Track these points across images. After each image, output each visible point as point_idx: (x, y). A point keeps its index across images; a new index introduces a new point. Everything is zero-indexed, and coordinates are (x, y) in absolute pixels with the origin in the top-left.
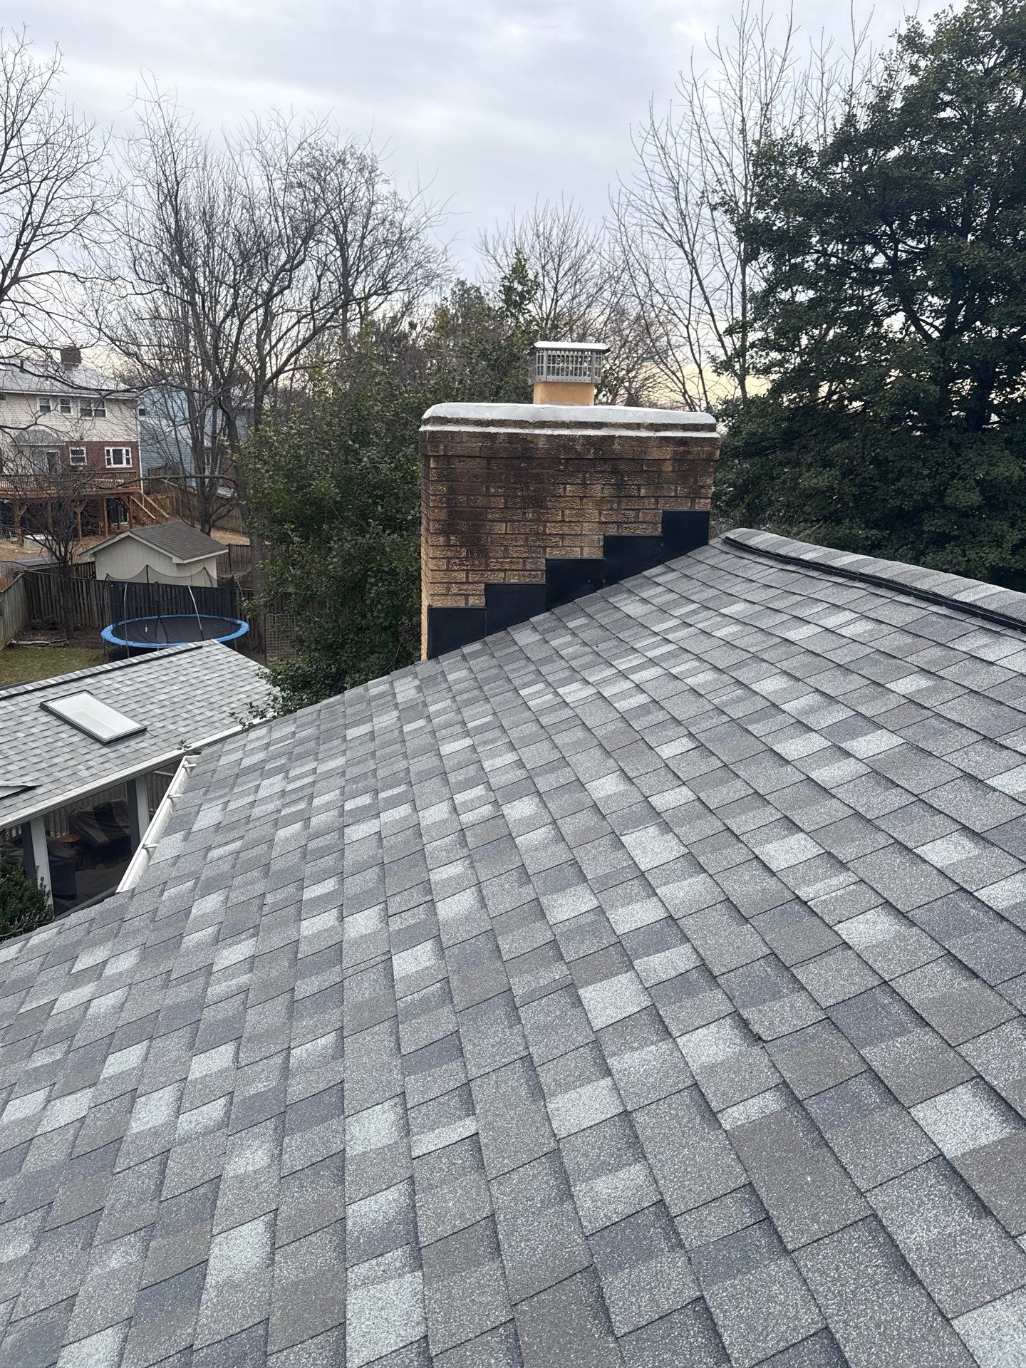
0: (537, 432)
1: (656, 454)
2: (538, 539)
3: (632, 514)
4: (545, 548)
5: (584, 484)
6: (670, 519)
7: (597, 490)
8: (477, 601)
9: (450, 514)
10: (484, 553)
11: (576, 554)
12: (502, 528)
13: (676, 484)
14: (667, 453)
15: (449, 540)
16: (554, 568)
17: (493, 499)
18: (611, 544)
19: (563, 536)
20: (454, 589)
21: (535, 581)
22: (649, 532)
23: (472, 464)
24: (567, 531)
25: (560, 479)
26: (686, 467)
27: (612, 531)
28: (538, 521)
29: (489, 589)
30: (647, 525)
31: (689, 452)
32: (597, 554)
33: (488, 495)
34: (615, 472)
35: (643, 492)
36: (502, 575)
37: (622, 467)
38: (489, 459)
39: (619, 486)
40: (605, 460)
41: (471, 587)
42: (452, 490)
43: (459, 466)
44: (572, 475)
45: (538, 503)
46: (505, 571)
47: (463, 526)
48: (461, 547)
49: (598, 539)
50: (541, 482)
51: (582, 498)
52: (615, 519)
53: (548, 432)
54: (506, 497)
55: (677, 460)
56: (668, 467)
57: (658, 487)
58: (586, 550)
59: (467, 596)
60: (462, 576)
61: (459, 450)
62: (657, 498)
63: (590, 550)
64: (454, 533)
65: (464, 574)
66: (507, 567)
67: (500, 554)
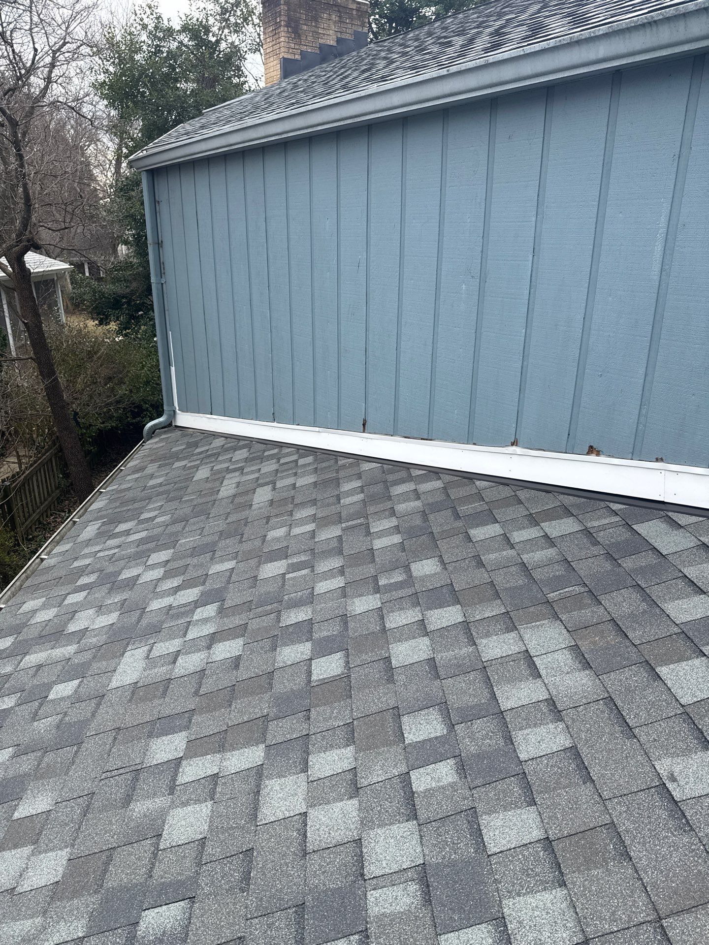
2: (316, 34)
3: (345, 29)
4: (319, 38)
6: (356, 34)
7: (334, 17)
8: (298, 57)
9: (288, 18)
10: (299, 37)
11: (328, 42)
12: (305, 27)
13: (357, 20)
15: (288, 30)
16: (321, 47)
17: (302, 15)
18: (339, 41)
19: (324, 34)
21: (316, 51)
22: (350, 38)
24: (325, 32)
27: (339, 35)
28: (316, 27)
29: (301, 52)
30: (349, 35)
31: (361, 8)
32: (335, 44)
33: (300, 13)
34: (339, 11)
35: (348, 21)
36: (305, 47)
37: (341, 9)
39: (340, 17)
40: (336, 6)
41: (296, 51)
42: (289, 9)
44: (326, 9)
45: (316, 19)
46: (306, 46)
47: (293, 25)
48: (293, 33)
49: (335, 37)
51: (329, 20)
52: (339, 30)
54: (306, 15)
56: (354, 12)
57: (352, 20)
58: (331, 41)
59: (295, 54)
60: (292, 46)
62: (352, 24)
63: (333, 42)
64: (290, 27)
65: (294, 45)
66: (307, 44)
67: (304, 38)
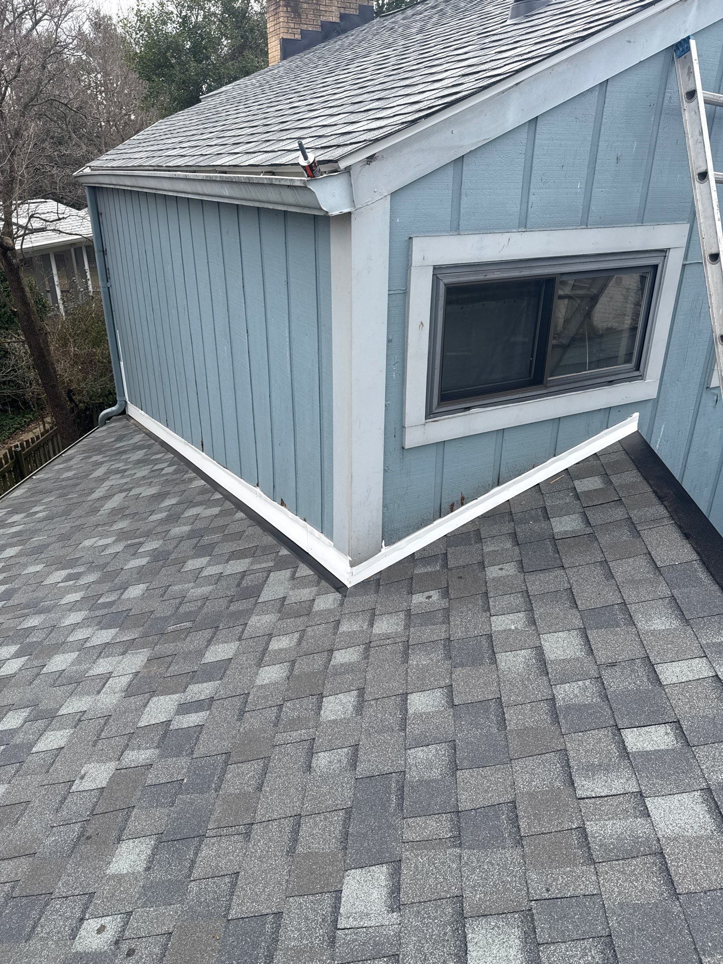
2: (318, 12)
3: (348, 4)
4: (320, 16)
6: (361, 8)
8: (298, 37)
10: (299, 16)
11: (331, 19)
15: (287, 9)
16: (324, 25)
18: (342, 17)
19: (326, 11)
20: (290, 31)
21: (317, 30)
22: (354, 13)
24: (327, 9)
27: (342, 11)
28: (317, 4)
29: (302, 32)
32: (338, 20)
36: (306, 26)
41: (296, 30)
46: (307, 24)
47: (291, 5)
48: (292, 12)
52: (343, 6)
58: (334, 18)
59: (295, 34)
60: (292, 25)
65: (293, 25)
67: (305, 17)
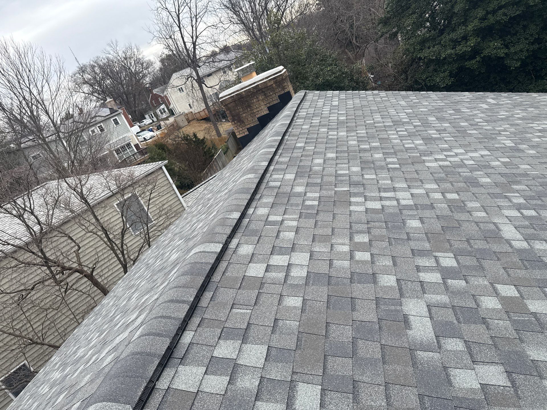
0: (242, 91)
1: (269, 84)
4: (255, 115)
5: (257, 98)
6: (280, 97)
7: (260, 98)
8: (247, 133)
10: (243, 122)
11: (263, 114)
12: (244, 115)
13: (278, 88)
14: (272, 82)
16: (259, 119)
17: (240, 110)
18: (269, 108)
19: (258, 111)
20: (241, 132)
23: (232, 104)
25: (252, 99)
26: (278, 83)
28: (251, 110)
30: (276, 100)
31: (277, 80)
32: (268, 112)
33: (238, 109)
34: (263, 92)
35: (271, 94)
36: (249, 125)
37: (264, 90)
38: (235, 101)
39: (265, 95)
40: (259, 90)
41: (244, 130)
42: (230, 112)
43: (229, 106)
44: (254, 97)
45: (249, 106)
47: (236, 118)
48: (238, 122)
49: (266, 108)
50: (248, 101)
51: (258, 101)
53: (244, 90)
54: (242, 108)
55: (275, 83)
56: (274, 85)
57: (274, 91)
61: (227, 102)
62: (275, 94)
63: (266, 112)
64: (235, 120)
66: (249, 123)
